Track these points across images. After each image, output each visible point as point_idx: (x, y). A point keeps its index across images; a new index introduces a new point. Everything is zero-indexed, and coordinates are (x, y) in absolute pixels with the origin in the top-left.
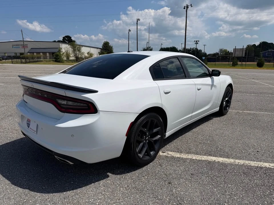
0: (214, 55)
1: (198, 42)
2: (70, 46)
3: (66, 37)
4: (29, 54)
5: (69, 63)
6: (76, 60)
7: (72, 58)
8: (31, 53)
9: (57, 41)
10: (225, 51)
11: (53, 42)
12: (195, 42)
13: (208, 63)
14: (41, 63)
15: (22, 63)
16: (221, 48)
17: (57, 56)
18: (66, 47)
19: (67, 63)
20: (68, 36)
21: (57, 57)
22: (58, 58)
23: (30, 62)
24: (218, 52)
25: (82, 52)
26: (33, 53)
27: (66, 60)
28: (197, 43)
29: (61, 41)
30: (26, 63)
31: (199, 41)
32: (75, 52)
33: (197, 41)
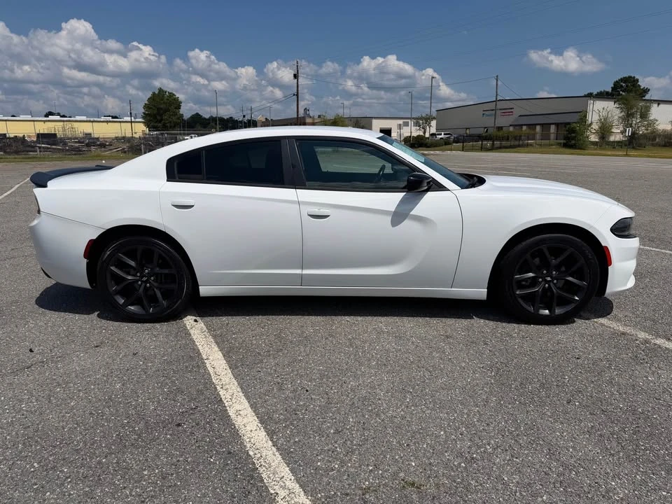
2: (617, 105)
3: (625, 80)
4: (511, 129)
5: (604, 149)
6: (627, 143)
7: (617, 135)
8: (517, 127)
9: (595, 93)
11: (585, 96)
14: (526, 149)
15: (483, 149)
17: (573, 131)
18: (604, 109)
19: (596, 149)
20: (630, 77)
21: (569, 135)
22: (574, 138)
23: (500, 148)
25: (651, 118)
26: (521, 126)
27: (594, 143)
29: (607, 93)
30: (492, 149)
32: (629, 120)
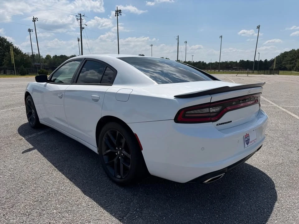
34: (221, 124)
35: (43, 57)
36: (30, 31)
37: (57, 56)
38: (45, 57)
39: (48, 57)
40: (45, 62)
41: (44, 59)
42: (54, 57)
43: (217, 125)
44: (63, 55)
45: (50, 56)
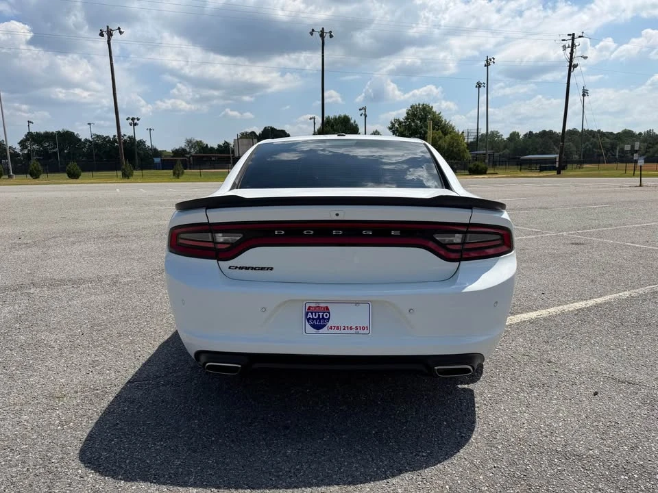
0: (178, 153)
1: (136, 121)
10: (199, 143)
12: (130, 121)
13: (185, 171)
16: (189, 138)
24: (183, 146)
28: (135, 124)
31: (138, 119)
33: (133, 119)
34: (241, 268)
35: (503, 137)
36: (480, 87)
37: (534, 132)
38: (508, 136)
39: (514, 136)
40: (505, 147)
41: (504, 141)
42: (525, 135)
43: (230, 268)
44: (547, 130)
45: (518, 133)
